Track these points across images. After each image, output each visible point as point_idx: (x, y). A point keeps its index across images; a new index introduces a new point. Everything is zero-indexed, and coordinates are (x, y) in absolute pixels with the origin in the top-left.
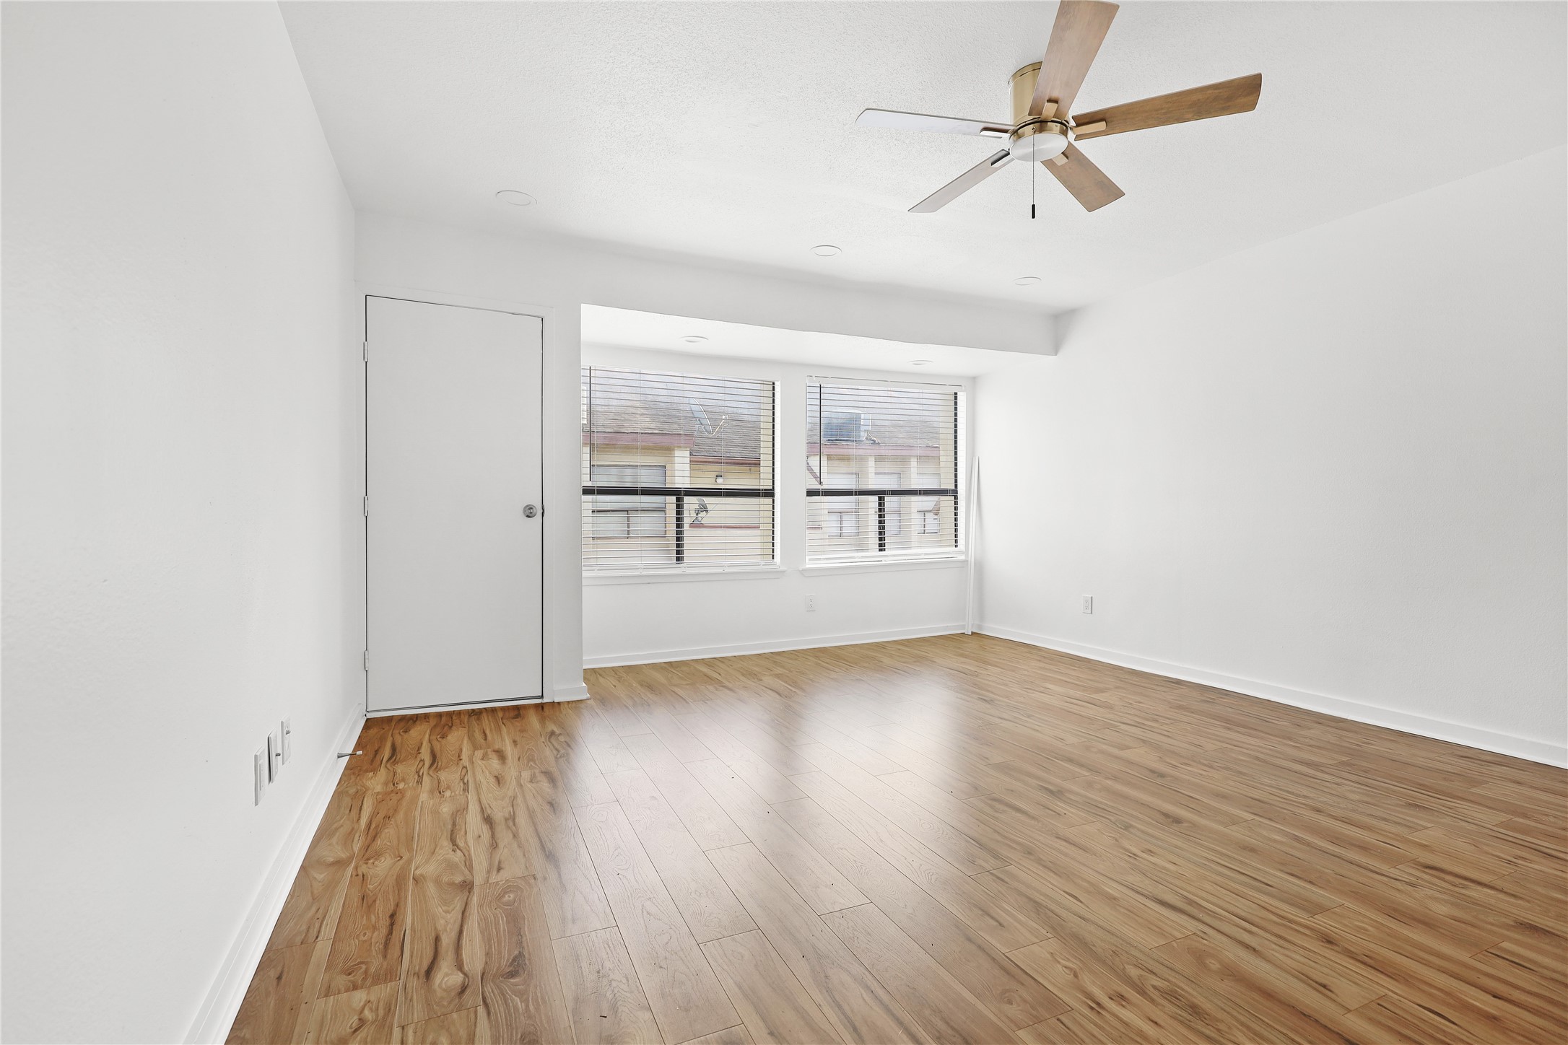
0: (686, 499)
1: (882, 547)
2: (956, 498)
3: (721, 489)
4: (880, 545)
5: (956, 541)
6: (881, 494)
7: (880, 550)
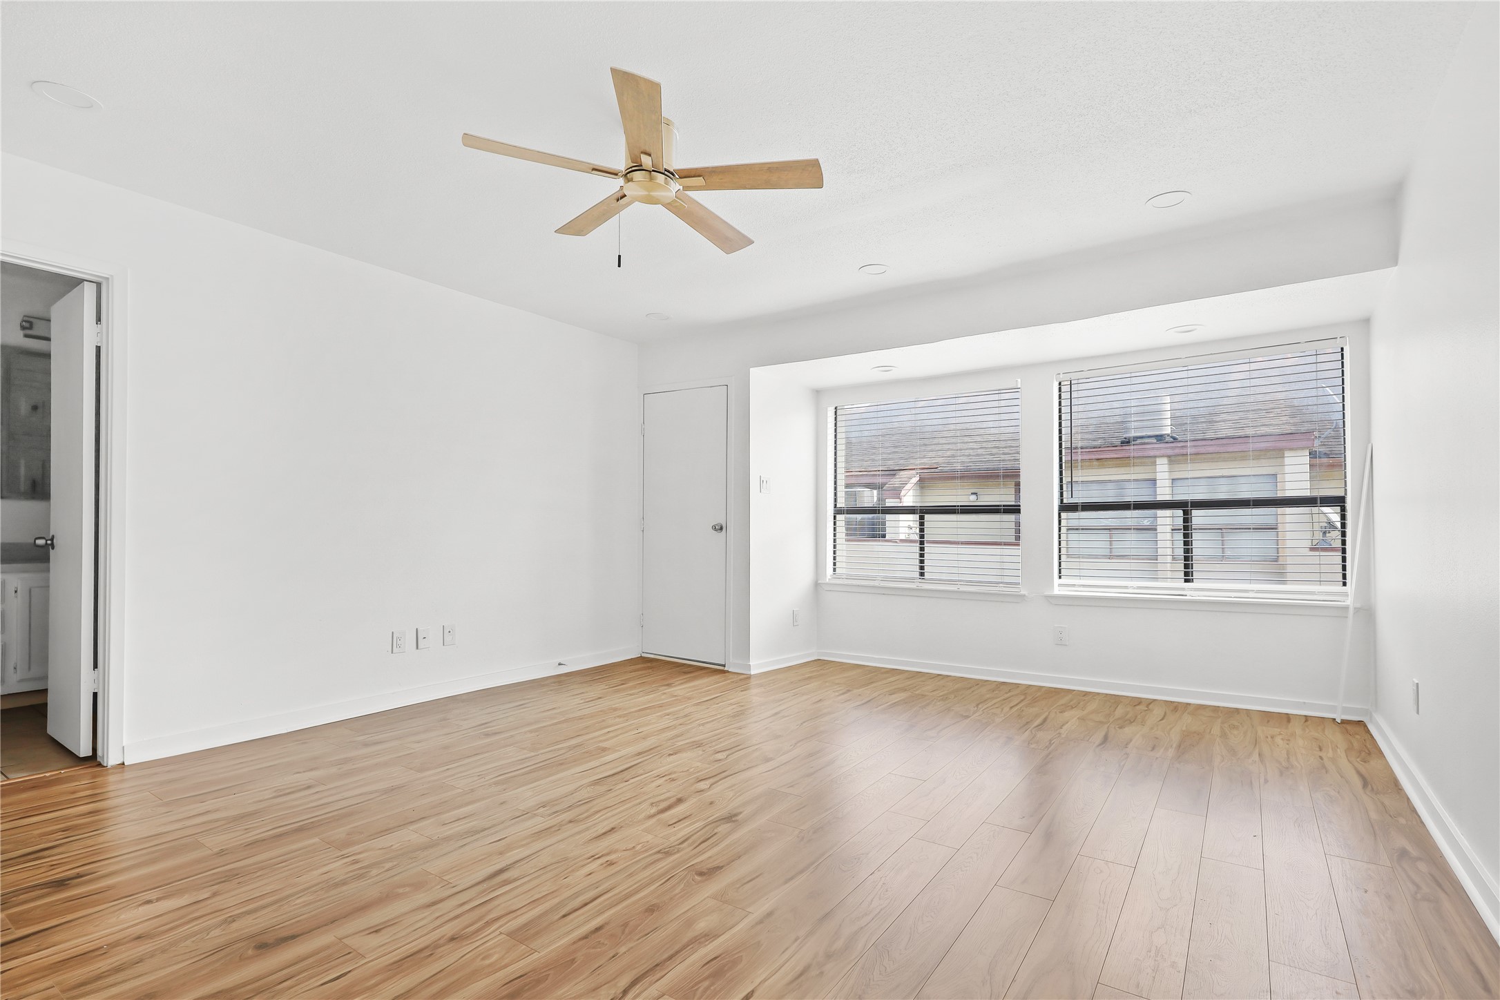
0: (927, 517)
1: (1188, 576)
2: (1343, 509)
3: (955, 506)
4: (1186, 574)
5: (1344, 576)
6: (1186, 507)
7: (1186, 581)
